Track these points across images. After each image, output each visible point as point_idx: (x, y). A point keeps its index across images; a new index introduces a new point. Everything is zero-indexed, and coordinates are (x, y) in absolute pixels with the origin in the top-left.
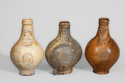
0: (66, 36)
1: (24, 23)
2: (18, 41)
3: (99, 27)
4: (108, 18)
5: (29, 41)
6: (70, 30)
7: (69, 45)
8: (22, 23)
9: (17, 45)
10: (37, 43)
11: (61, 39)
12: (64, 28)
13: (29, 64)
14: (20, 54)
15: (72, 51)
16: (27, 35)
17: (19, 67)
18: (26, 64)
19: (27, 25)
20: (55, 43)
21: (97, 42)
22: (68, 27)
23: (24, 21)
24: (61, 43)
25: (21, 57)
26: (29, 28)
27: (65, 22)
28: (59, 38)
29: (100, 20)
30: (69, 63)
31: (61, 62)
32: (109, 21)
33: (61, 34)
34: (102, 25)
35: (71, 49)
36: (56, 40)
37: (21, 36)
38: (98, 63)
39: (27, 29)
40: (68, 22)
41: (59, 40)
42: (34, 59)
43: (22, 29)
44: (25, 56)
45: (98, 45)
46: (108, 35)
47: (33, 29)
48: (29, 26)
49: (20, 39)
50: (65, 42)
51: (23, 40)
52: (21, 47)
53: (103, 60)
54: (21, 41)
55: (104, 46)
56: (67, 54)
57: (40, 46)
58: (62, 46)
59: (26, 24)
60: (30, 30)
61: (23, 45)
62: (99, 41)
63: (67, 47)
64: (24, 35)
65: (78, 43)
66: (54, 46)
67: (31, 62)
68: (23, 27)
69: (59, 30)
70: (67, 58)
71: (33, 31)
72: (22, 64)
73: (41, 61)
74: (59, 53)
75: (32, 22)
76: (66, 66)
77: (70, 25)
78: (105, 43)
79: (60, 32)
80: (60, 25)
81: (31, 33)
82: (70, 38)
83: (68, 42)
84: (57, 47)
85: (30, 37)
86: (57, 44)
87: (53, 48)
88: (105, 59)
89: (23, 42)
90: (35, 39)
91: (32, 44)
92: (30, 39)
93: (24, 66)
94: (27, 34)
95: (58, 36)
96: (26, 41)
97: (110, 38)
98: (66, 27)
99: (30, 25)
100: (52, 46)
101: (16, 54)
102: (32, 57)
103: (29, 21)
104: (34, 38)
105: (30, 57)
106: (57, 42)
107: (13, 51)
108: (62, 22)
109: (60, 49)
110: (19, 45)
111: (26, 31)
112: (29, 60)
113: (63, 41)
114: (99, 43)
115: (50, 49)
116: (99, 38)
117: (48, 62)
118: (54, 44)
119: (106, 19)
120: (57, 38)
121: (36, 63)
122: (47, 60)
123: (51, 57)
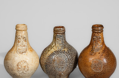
0: (61, 42)
1: (17, 29)
2: (12, 48)
3: (92, 35)
4: (101, 25)
5: (24, 47)
6: (65, 35)
7: (64, 51)
8: (16, 29)
9: (11, 52)
10: (32, 50)
11: (56, 45)
12: (59, 33)
13: (24, 72)
14: (15, 61)
15: (68, 57)
16: (21, 42)
17: (14, 76)
18: (20, 73)
19: (21, 31)
20: (50, 49)
21: (91, 52)
22: (63, 32)
23: (18, 27)
24: (57, 49)
25: (15, 65)
26: (23, 34)
27: (60, 27)
28: (54, 44)
29: (94, 27)
30: (65, 70)
31: (57, 70)
32: (103, 28)
33: (56, 40)
34: (96, 33)
35: (67, 55)
36: (51, 46)
37: (15, 43)
38: (92, 76)
39: (21, 35)
40: (63, 27)
41: (54, 46)
42: (29, 66)
43: (16, 35)
44: (19, 64)
45: (91, 55)
46: (103, 43)
47: (27, 35)
48: (23, 32)
49: (14, 45)
50: (60, 48)
51: (17, 47)
52: (15, 54)
53: (98, 71)
54: (15, 48)
55: (98, 55)
56: (63, 61)
57: (36, 53)
58: (57, 52)
59: (20, 29)
60: (25, 36)
61: (18, 52)
62: (92, 50)
63: (63, 54)
64: (18, 41)
65: (74, 48)
66: (50, 53)
67: (26, 70)
68: (16, 33)
69: (54, 36)
70: (63, 65)
71: (28, 37)
72: (16, 72)
73: (37, 68)
74: (54, 61)
75: (26, 27)
76: (62, 74)
77: (65, 30)
78: (100, 53)
79: (55, 38)
80: (54, 31)
81: (25, 39)
82: (65, 44)
83: (64, 49)
84: (53, 54)
85: (25, 43)
86: (53, 50)
87: (47, 55)
88: (99, 71)
89: (17, 49)
90: (30, 45)
91: (26, 51)
92: (24, 46)
93: (18, 74)
94: (22, 40)
95: (52, 42)
96: (20, 48)
97: (106, 46)
98: (61, 33)
99: (24, 30)
100: (47, 53)
101: (10, 62)
102: (27, 65)
103: (23, 26)
104: (28, 44)
105: (25, 64)
106: (52, 48)
107: (6, 59)
108: (56, 27)
109: (55, 55)
110: (13, 52)
111: (20, 37)
112: (23, 68)
113: (59, 47)
114: (93, 53)
115: (45, 57)
116: (93, 47)
117: (43, 70)
118: (49, 51)
119: (100, 26)
120: (52, 44)
121: (31, 71)
122: (42, 68)
123: (46, 65)
